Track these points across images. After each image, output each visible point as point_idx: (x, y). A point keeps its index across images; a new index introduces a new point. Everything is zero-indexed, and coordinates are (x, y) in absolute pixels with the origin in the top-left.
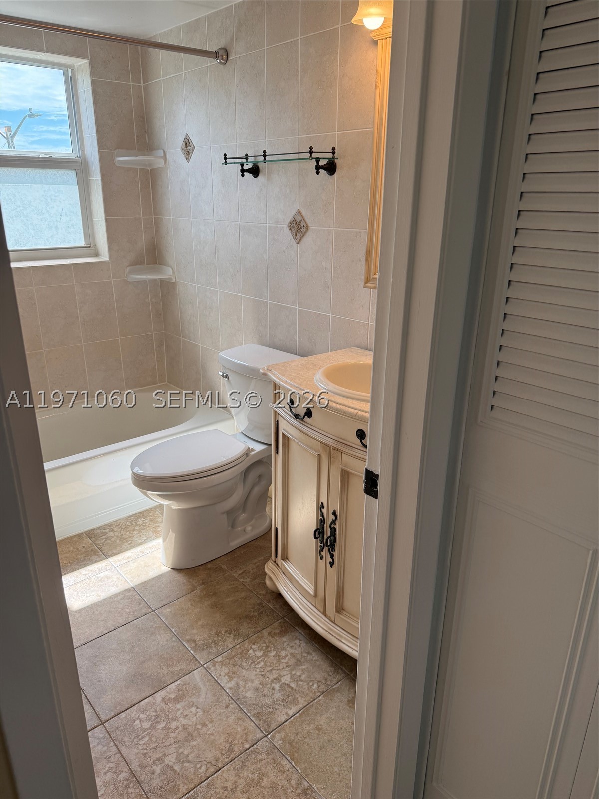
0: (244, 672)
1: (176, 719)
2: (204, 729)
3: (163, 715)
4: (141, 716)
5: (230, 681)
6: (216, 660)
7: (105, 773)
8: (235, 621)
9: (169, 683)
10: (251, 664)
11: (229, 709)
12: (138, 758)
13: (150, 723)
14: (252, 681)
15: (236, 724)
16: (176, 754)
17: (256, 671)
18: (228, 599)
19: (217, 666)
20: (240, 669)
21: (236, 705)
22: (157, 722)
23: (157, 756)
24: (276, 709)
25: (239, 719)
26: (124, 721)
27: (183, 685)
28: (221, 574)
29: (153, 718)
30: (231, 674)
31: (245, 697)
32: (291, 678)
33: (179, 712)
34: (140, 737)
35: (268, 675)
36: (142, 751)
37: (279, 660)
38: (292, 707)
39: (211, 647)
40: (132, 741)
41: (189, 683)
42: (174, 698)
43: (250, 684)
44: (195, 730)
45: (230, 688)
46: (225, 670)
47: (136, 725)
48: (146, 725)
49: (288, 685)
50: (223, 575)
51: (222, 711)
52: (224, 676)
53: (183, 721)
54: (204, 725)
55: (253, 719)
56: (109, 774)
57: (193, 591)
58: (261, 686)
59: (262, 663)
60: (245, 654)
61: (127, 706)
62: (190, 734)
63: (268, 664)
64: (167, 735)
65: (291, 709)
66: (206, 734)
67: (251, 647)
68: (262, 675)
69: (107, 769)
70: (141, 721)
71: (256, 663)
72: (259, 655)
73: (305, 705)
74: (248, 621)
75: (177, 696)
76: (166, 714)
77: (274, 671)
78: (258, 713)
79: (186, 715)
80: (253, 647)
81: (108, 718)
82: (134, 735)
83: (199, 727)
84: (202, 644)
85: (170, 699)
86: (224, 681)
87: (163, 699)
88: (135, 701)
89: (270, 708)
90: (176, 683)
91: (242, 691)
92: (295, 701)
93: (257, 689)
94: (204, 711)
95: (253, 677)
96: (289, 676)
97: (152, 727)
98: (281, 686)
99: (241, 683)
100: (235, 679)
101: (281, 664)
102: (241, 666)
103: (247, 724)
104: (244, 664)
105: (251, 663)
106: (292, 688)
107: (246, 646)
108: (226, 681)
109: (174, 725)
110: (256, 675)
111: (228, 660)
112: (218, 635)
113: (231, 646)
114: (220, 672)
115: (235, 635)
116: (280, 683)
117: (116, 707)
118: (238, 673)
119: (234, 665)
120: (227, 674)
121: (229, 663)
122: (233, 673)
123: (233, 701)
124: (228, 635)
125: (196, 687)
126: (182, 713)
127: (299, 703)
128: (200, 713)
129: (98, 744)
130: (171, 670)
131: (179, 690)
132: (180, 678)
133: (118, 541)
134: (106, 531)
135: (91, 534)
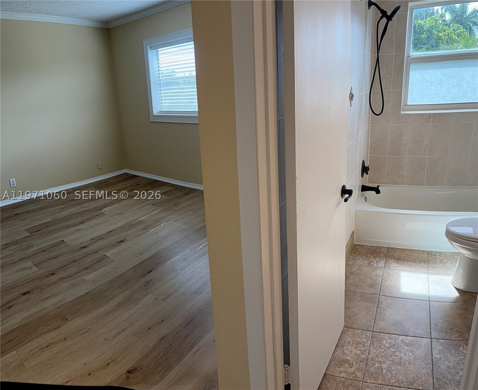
0: (449, 355)
1: (400, 352)
2: (408, 366)
3: (397, 346)
4: (388, 340)
5: (438, 354)
6: (440, 340)
7: (358, 350)
8: (466, 328)
9: (410, 335)
11: (427, 366)
12: (374, 355)
13: (389, 345)
14: (450, 362)
15: (424, 375)
16: (388, 365)
17: (456, 358)
19: (438, 343)
20: (449, 352)
21: (432, 367)
22: (392, 347)
23: (381, 360)
24: (450, 383)
25: (427, 374)
26: (380, 337)
27: (415, 340)
29: (392, 344)
30: (442, 351)
31: (439, 367)
33: (404, 350)
34: (381, 348)
35: (461, 365)
39: (442, 333)
40: (377, 347)
41: (418, 342)
42: (407, 343)
43: (447, 362)
44: (404, 363)
45: (436, 358)
46: (440, 348)
47: (383, 342)
48: (387, 345)
51: (423, 364)
52: (438, 350)
53: (403, 355)
54: (410, 364)
55: (434, 379)
57: (456, 302)
58: (452, 367)
59: (462, 357)
60: (457, 347)
61: (386, 332)
62: (400, 363)
64: (391, 355)
66: (407, 368)
67: (464, 346)
68: (458, 363)
69: (360, 349)
70: (386, 342)
71: (459, 355)
72: (464, 353)
75: (409, 343)
78: (439, 378)
79: (406, 354)
81: (376, 331)
82: (379, 345)
84: (439, 329)
85: (405, 342)
86: (435, 352)
87: (402, 340)
88: (391, 333)
89: (448, 381)
90: (413, 338)
91: (440, 363)
93: (449, 367)
94: (415, 358)
95: (452, 360)
97: (389, 348)
99: (443, 359)
100: (442, 355)
103: (429, 379)
104: (453, 351)
105: (457, 353)
107: (461, 344)
109: (397, 354)
110: (454, 360)
111: (446, 344)
112: (451, 330)
113: (453, 339)
114: (437, 346)
115: (460, 335)
117: (382, 329)
118: (446, 353)
119: (447, 349)
120: (440, 350)
121: (445, 346)
122: (443, 352)
123: (432, 364)
124: (456, 333)
125: (420, 346)
128: (412, 358)
129: (365, 338)
130: (416, 331)
131: (411, 342)
132: (416, 337)
133: (439, 261)
134: (437, 254)
135: (429, 253)
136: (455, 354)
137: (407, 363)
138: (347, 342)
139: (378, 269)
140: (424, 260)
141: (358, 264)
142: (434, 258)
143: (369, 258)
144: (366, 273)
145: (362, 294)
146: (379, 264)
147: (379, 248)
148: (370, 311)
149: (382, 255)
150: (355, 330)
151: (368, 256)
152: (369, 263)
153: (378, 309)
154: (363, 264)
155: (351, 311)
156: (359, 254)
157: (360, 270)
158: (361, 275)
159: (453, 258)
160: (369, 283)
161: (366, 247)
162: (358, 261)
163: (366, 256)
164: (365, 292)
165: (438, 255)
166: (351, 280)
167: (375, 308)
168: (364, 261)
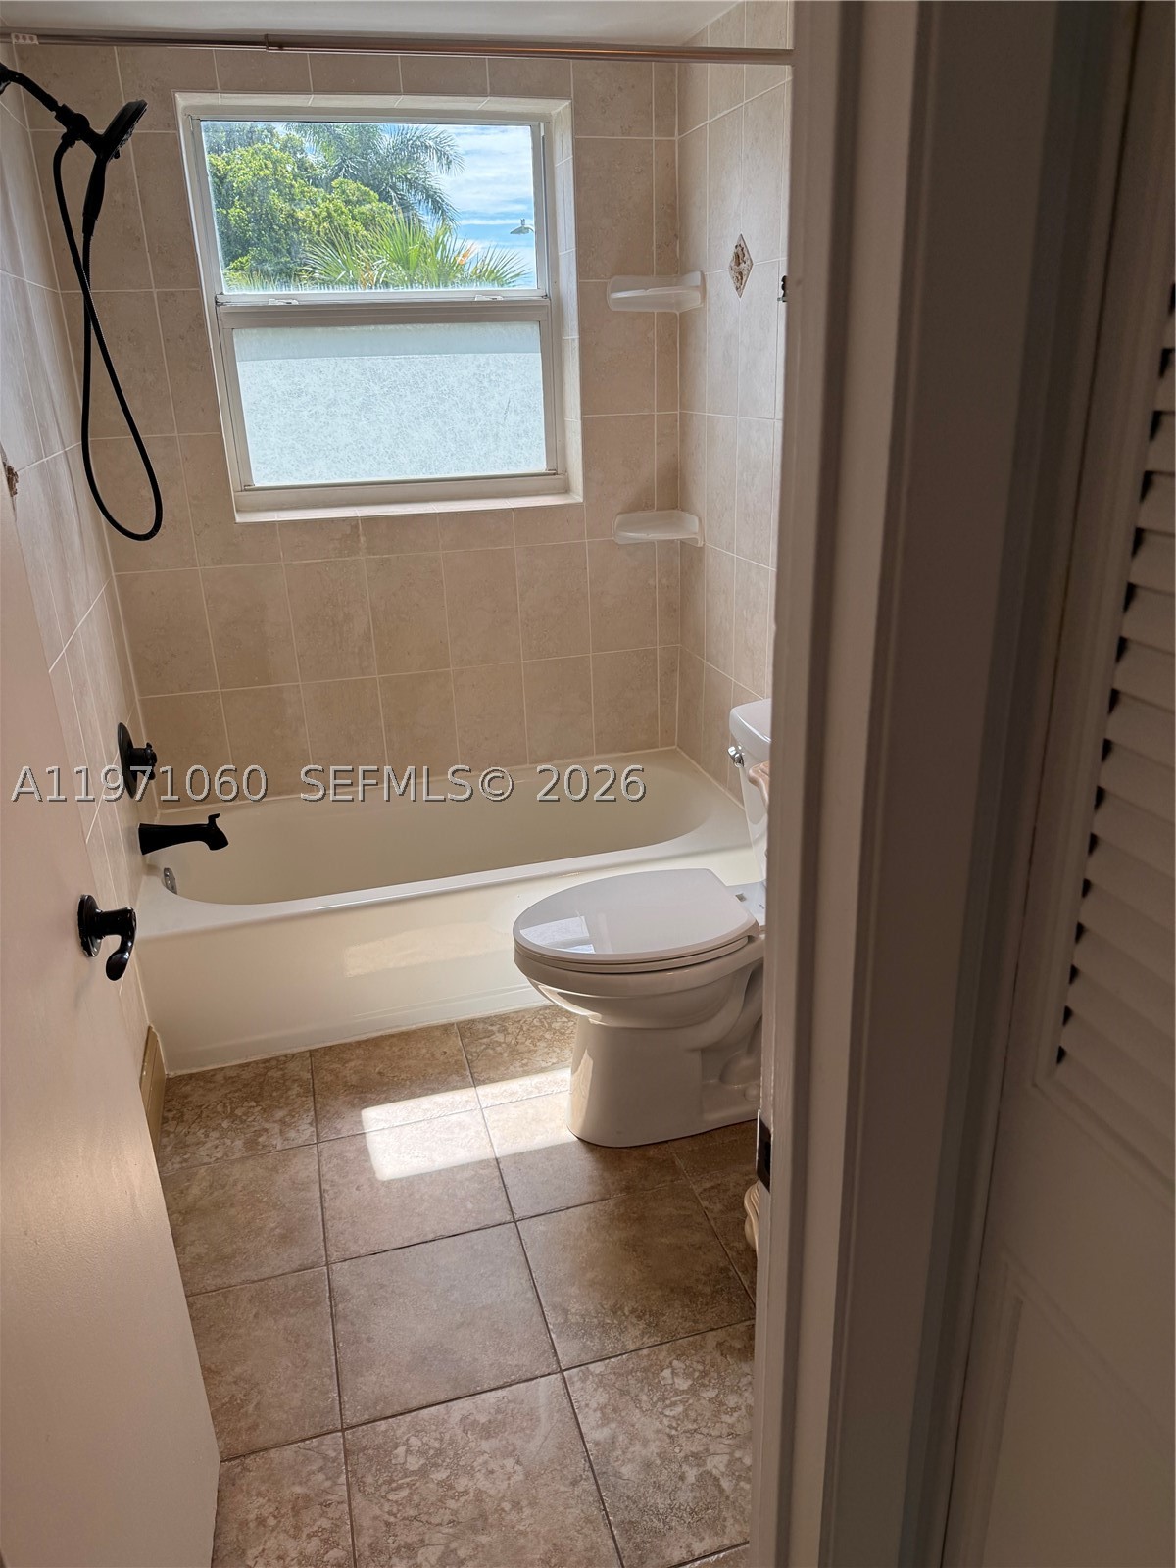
0: (636, 1416)
1: (470, 1472)
2: (514, 1516)
3: (451, 1454)
4: (414, 1441)
5: (603, 1425)
6: (591, 1367)
7: (309, 1536)
8: (659, 1292)
9: (486, 1387)
10: (656, 1403)
11: (578, 1491)
12: (376, 1530)
13: (422, 1461)
14: (645, 1443)
15: (578, 1531)
16: (442, 1548)
17: (661, 1422)
18: (663, 1240)
19: (588, 1382)
20: (631, 1405)
21: (594, 1487)
22: (436, 1465)
23: (409, 1540)
24: (671, 1528)
25: (588, 1520)
26: (380, 1440)
27: (509, 1402)
28: (669, 1178)
29: (432, 1452)
30: (609, 1410)
31: (618, 1475)
32: (727, 1466)
33: (480, 1460)
34: (394, 1485)
35: (683, 1440)
36: (386, 1517)
37: (717, 1414)
38: (707, 1537)
39: (592, 1337)
40: (379, 1487)
41: (522, 1402)
42: (483, 1424)
43: (637, 1447)
44: (496, 1510)
45: (597, 1444)
46: (601, 1397)
47: (396, 1457)
48: (414, 1463)
49: (717, 1479)
50: (672, 1181)
51: (562, 1488)
52: (595, 1411)
53: (482, 1482)
54: (517, 1506)
55: (615, 1532)
56: (315, 1541)
57: (602, 1200)
58: (658, 1462)
59: (680, 1409)
60: (653, 1373)
61: (397, 1409)
62: (483, 1516)
63: (692, 1415)
64: (442, 1500)
65: (702, 1539)
66: (513, 1527)
67: (671, 1363)
68: (671, 1436)
69: (315, 1528)
70: (408, 1452)
71: (668, 1402)
72: (681, 1388)
73: (735, 1543)
74: (687, 1302)
75: (490, 1422)
76: (456, 1454)
77: (699, 1436)
78: (631, 1522)
79: (492, 1472)
80: (675, 1363)
81: (354, 1421)
82: (385, 1476)
83: (507, 1506)
84: (578, 1323)
85: (475, 1423)
86: (589, 1421)
87: (464, 1418)
88: (414, 1404)
89: (659, 1520)
90: (500, 1393)
91: (618, 1460)
92: (716, 1525)
93: (647, 1465)
94: (527, 1475)
95: (651, 1435)
96: (726, 1458)
97: (423, 1472)
98: (700, 1477)
99: (622, 1438)
100: (613, 1425)
101: (718, 1425)
102: (636, 1400)
103: (599, 1539)
104: (644, 1398)
105: (658, 1400)
106: (722, 1490)
107: (661, 1357)
108: (593, 1423)
109: (462, 1483)
110: (658, 1431)
111: (614, 1377)
112: (615, 1313)
113: (631, 1347)
114: (590, 1397)
115: (649, 1325)
116: (701, 1469)
117: (376, 1404)
118: (623, 1414)
119: (623, 1393)
120: (602, 1408)
121: (614, 1385)
122: (615, 1410)
123: (590, 1474)
124: (634, 1320)
125: (532, 1416)
126: (486, 1463)
127: (725, 1533)
128: (519, 1477)
129: (321, 1469)
130: (501, 1360)
131: (498, 1411)
132: (510, 1385)
133: (506, 1055)
134: (494, 1028)
135: (467, 1029)
136: (654, 1405)
137: (506, 1509)
138: (252, 1525)
139: (295, 1156)
140: (456, 1062)
141: (206, 1160)
142: (488, 1045)
143: (243, 1122)
144: (251, 1188)
145: (256, 1285)
146: (292, 1134)
147: (274, 1063)
148: (308, 1346)
149: (296, 1089)
150: (274, 1454)
151: (239, 1112)
152: (251, 1144)
153: (339, 1326)
154: (226, 1155)
155: (230, 1379)
156: (200, 1116)
157: (223, 1187)
158: (232, 1206)
159: (549, 1029)
160: (273, 1229)
161: (219, 1077)
162: (203, 1151)
163: (232, 1116)
164: (266, 1271)
165: (499, 1031)
166: (192, 1243)
167: (328, 1322)
168: (229, 1142)
